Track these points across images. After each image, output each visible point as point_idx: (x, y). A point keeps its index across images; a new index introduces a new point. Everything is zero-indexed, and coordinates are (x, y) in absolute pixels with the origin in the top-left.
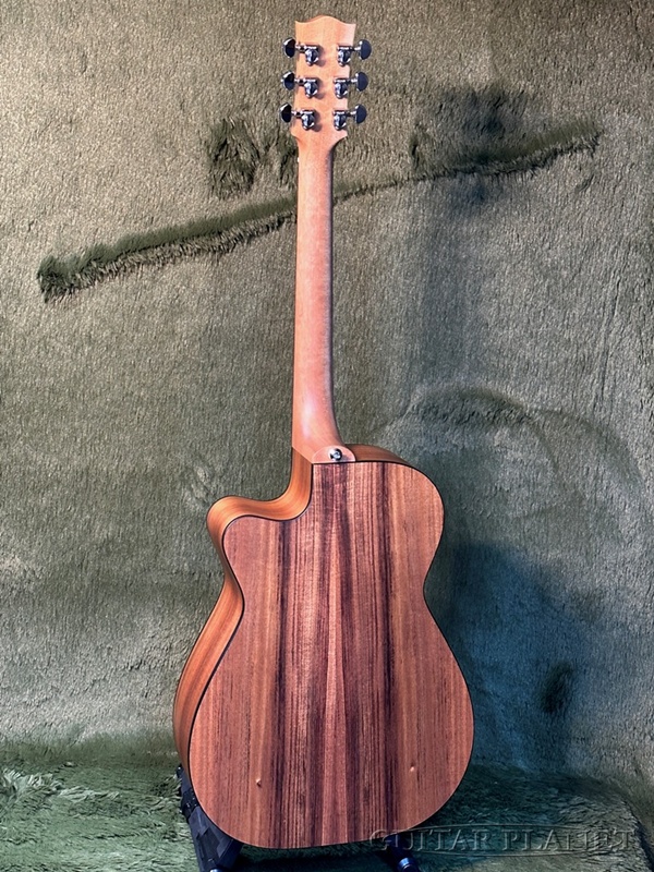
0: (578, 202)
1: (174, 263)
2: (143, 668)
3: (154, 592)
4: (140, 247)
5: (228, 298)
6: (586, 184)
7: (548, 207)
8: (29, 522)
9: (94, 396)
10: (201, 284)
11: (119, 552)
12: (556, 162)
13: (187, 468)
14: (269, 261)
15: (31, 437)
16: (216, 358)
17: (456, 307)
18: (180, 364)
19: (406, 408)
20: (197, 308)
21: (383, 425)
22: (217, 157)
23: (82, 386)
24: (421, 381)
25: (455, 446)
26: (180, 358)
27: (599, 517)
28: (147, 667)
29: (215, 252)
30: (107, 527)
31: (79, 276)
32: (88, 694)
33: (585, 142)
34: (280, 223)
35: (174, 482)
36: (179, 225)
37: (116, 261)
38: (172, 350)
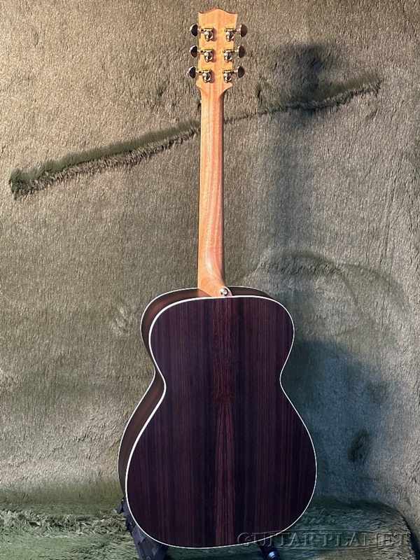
0: (367, 127)
1: (100, 172)
2: (87, 440)
3: (93, 390)
4: (78, 162)
5: (137, 194)
6: (373, 115)
7: (348, 130)
8: (8, 346)
9: (49, 262)
10: (118, 185)
11: (69, 364)
12: (352, 100)
13: (112, 307)
14: (164, 170)
15: (8, 290)
16: (130, 234)
17: (289, 197)
18: (106, 239)
19: (257, 265)
20: (117, 202)
21: (242, 277)
23: (41, 255)
24: (267, 247)
25: (290, 289)
26: (106, 235)
27: (385, 335)
28: (89, 439)
29: (127, 164)
30: (60, 348)
31: (37, 182)
32: (51, 457)
33: (371, 87)
34: (171, 144)
35: (104, 317)
36: (103, 146)
37: (61, 171)
38: (100, 230)
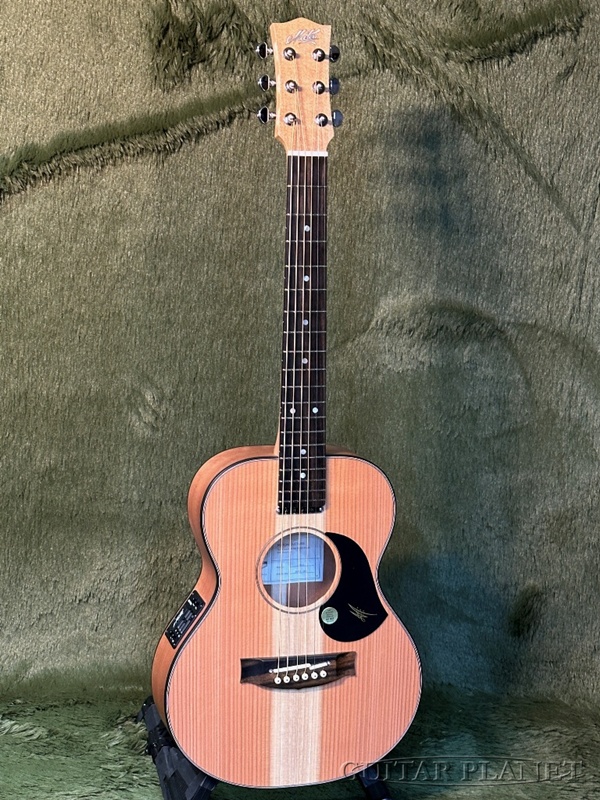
0: (559, 93)
1: (114, 165)
2: (91, 601)
3: (102, 522)
4: (77, 147)
5: (175, 203)
6: (569, 71)
7: (527, 98)
9: (30, 314)
10: (145, 188)
11: (63, 481)
12: (536, 47)
14: (220, 162)
16: (162, 270)
17: (424, 211)
18: (124, 278)
19: (369, 323)
20: (141, 215)
21: (344, 342)
22: (160, 42)
23: (16, 303)
24: (386, 293)
25: (422, 363)
26: (123, 271)
27: (572, 435)
28: (96, 600)
29: (159, 152)
31: (9, 180)
32: (35, 629)
34: (231, 118)
36: (119, 121)
37: (49, 162)
38: (114, 262)
